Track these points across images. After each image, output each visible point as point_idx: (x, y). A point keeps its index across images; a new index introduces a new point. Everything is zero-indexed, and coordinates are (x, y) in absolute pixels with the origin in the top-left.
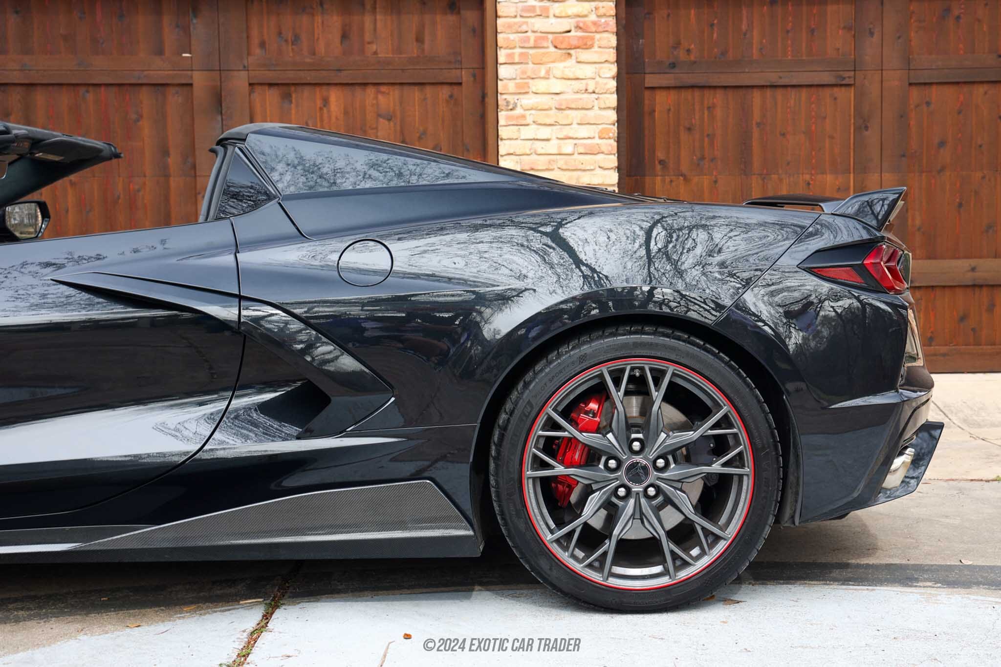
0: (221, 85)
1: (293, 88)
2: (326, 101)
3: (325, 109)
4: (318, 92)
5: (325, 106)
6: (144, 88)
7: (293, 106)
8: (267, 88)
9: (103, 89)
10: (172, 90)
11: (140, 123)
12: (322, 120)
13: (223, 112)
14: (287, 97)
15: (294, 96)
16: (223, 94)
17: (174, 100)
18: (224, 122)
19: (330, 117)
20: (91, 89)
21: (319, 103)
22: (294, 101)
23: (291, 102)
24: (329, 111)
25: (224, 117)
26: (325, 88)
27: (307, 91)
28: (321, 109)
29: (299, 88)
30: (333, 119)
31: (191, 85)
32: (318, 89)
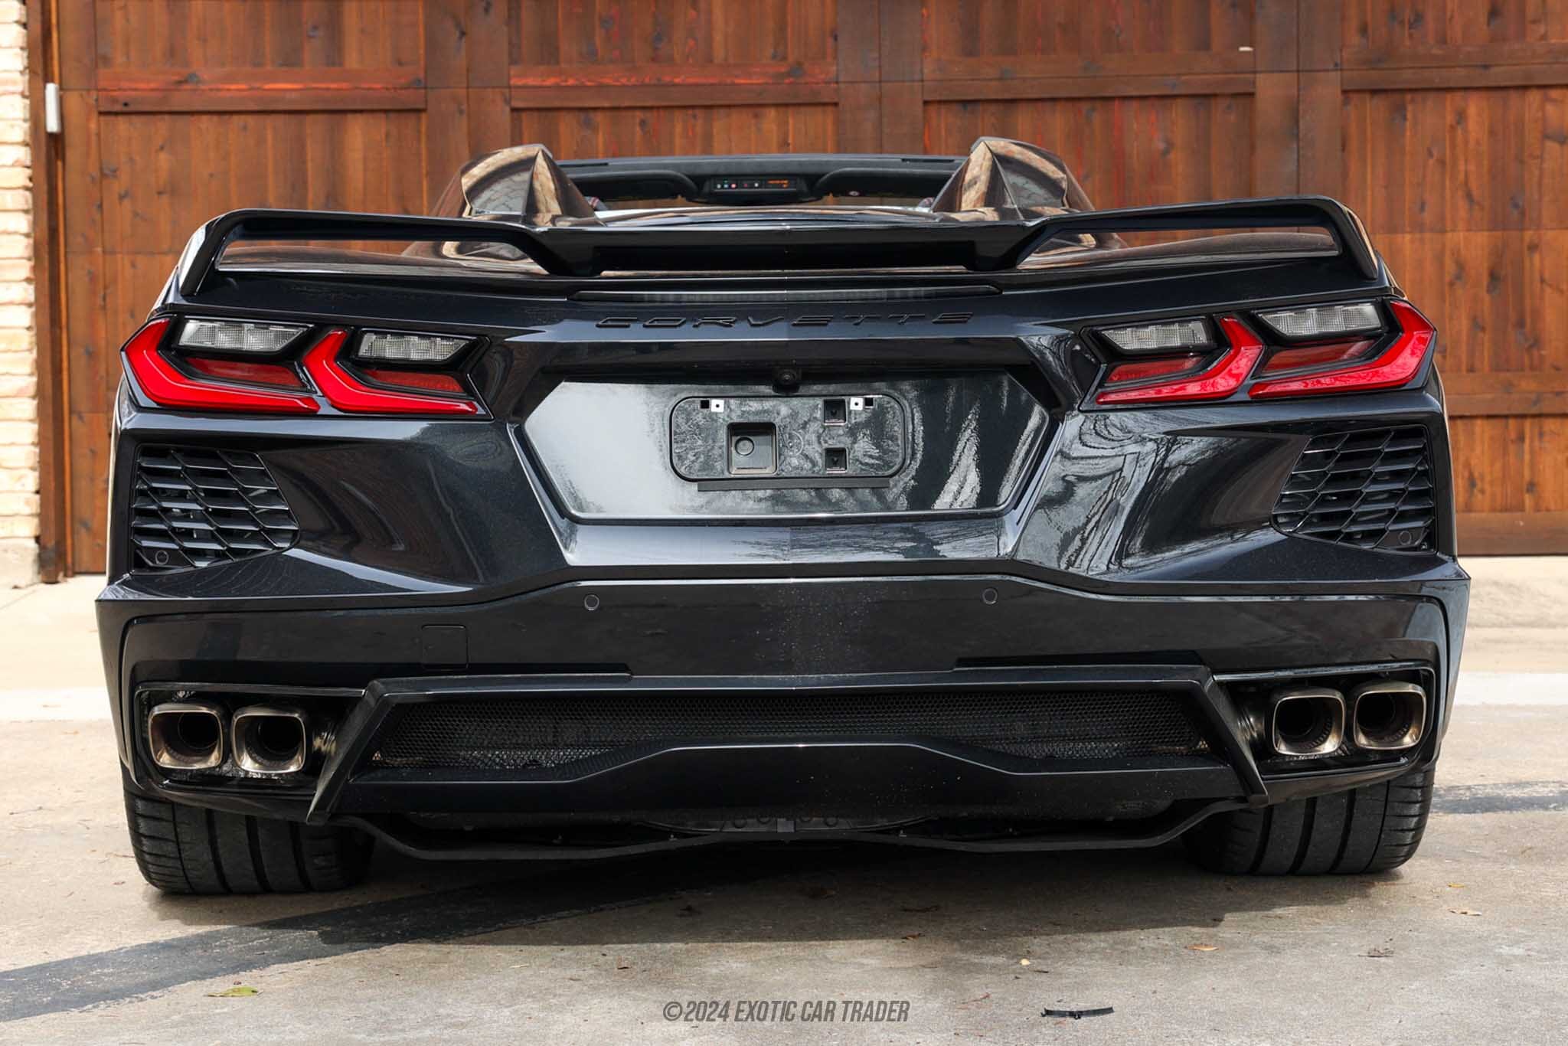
0: (1298, 96)
1: (1408, 97)
2: (1461, 116)
3: (1459, 131)
4: (1451, 101)
5: (1458, 123)
6: (1179, 101)
7: (1408, 124)
8: (1367, 96)
9: (1117, 102)
10: (1222, 104)
11: (1172, 156)
12: (1453, 146)
13: (1301, 135)
14: (1400, 110)
15: (1410, 108)
16: (1301, 107)
17: (1224, 117)
18: (1301, 152)
19: (1466, 142)
20: (1098, 104)
21: (1450, 119)
22: (1409, 116)
23: (1405, 118)
24: (1466, 131)
25: (1301, 144)
26: (1459, 95)
27: (1431, 100)
28: (1453, 128)
29: (1419, 97)
30: (1472, 144)
31: (1252, 95)
32: (1449, 96)
